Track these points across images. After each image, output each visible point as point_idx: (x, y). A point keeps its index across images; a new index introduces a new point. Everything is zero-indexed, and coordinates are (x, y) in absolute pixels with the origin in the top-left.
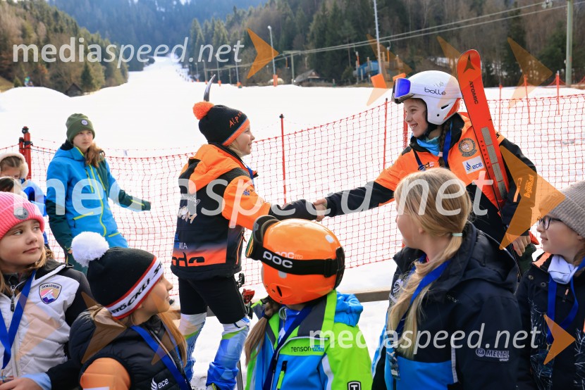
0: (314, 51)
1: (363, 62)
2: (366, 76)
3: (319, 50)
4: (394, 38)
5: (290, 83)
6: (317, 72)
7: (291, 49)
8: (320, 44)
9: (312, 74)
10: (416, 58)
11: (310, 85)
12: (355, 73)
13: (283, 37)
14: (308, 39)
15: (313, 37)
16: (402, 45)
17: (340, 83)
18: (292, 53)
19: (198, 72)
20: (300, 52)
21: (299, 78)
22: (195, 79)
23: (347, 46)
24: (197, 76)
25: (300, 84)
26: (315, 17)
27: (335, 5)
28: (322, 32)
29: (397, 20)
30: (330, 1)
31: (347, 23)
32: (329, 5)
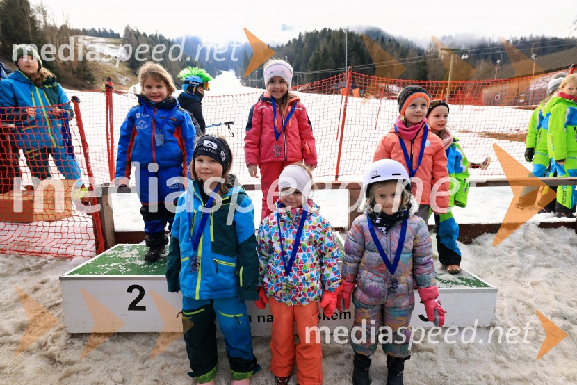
0: (310, 72)
2: (338, 89)
3: (314, 72)
7: (298, 71)
8: (315, 69)
9: (309, 86)
12: (333, 88)
14: (308, 66)
15: (311, 66)
16: (361, 72)
17: (324, 92)
18: (298, 73)
19: (245, 81)
21: (300, 89)
22: (243, 84)
24: (245, 83)
26: (313, 53)
27: (325, 47)
28: (316, 62)
29: (359, 58)
30: (323, 45)
31: (331, 59)
32: (321, 47)
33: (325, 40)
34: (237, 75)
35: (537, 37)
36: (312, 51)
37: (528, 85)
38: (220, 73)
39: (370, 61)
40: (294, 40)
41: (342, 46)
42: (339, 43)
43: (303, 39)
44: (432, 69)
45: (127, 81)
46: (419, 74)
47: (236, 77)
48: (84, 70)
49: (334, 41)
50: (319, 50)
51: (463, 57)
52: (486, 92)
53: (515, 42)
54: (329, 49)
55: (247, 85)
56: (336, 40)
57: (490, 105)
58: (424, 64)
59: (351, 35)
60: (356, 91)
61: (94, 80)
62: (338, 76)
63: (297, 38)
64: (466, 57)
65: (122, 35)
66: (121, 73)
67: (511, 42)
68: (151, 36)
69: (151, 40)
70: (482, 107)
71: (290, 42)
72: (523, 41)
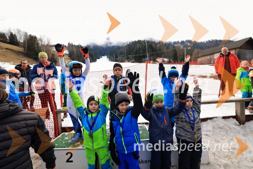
0: (135, 56)
1: (144, 58)
2: (145, 61)
4: (151, 53)
5: (129, 62)
6: (135, 60)
7: (130, 55)
8: (136, 54)
9: (134, 60)
10: (155, 58)
11: (133, 63)
12: (143, 60)
13: (128, 53)
14: (133, 53)
16: (153, 55)
17: (140, 62)
18: (130, 56)
19: (111, 59)
20: (131, 56)
21: (131, 61)
23: (141, 55)
25: (131, 62)
26: (135, 49)
27: (139, 47)
28: (136, 52)
29: (152, 50)
30: (138, 46)
31: (141, 50)
32: (138, 47)
33: (139, 44)
34: (108, 57)
35: (214, 40)
36: (134, 48)
37: (214, 57)
38: (102, 57)
39: (156, 51)
40: (128, 44)
41: (145, 46)
42: (144, 45)
43: (131, 44)
44: (178, 52)
45: (68, 61)
46: (174, 54)
47: (107, 58)
48: (53, 59)
49: (142, 44)
50: (137, 47)
51: (189, 48)
52: (199, 60)
53: (207, 42)
54: (140, 47)
55: (112, 61)
56: (143, 44)
57: (201, 64)
58: (175, 51)
59: (148, 42)
60: (152, 61)
61: (57, 62)
62: (145, 57)
63: (129, 44)
64: (190, 48)
65: (67, 46)
66: (66, 59)
67: (205, 42)
68: (77, 46)
69: (77, 47)
70: (198, 66)
71: (126, 45)
72: (209, 41)
